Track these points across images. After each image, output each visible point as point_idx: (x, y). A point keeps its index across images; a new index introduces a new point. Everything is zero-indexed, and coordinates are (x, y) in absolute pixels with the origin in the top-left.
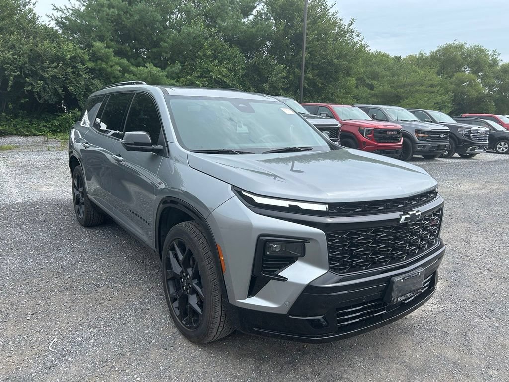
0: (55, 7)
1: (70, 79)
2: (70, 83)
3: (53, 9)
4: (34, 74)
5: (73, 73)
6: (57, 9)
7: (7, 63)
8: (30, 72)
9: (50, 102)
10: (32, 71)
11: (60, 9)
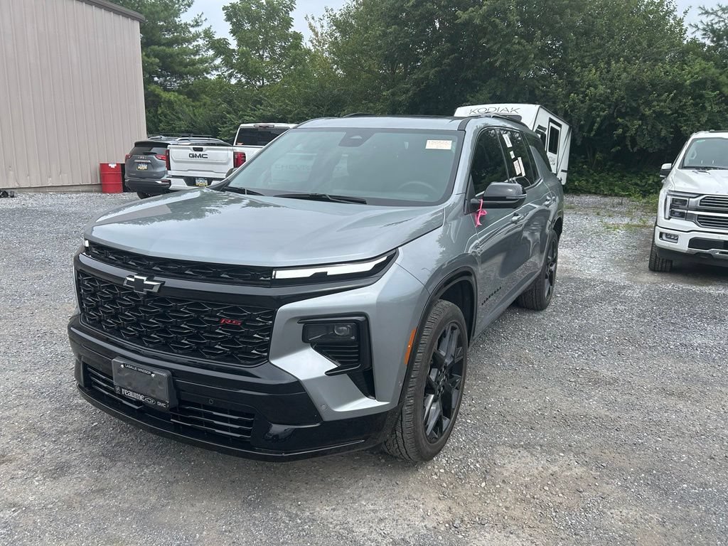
0: (704, 10)
1: (686, 116)
2: (685, 121)
3: (702, 13)
4: (634, 112)
5: (695, 105)
6: (707, 13)
7: (598, 101)
8: (628, 110)
9: (651, 150)
10: (632, 108)
11: (711, 12)
